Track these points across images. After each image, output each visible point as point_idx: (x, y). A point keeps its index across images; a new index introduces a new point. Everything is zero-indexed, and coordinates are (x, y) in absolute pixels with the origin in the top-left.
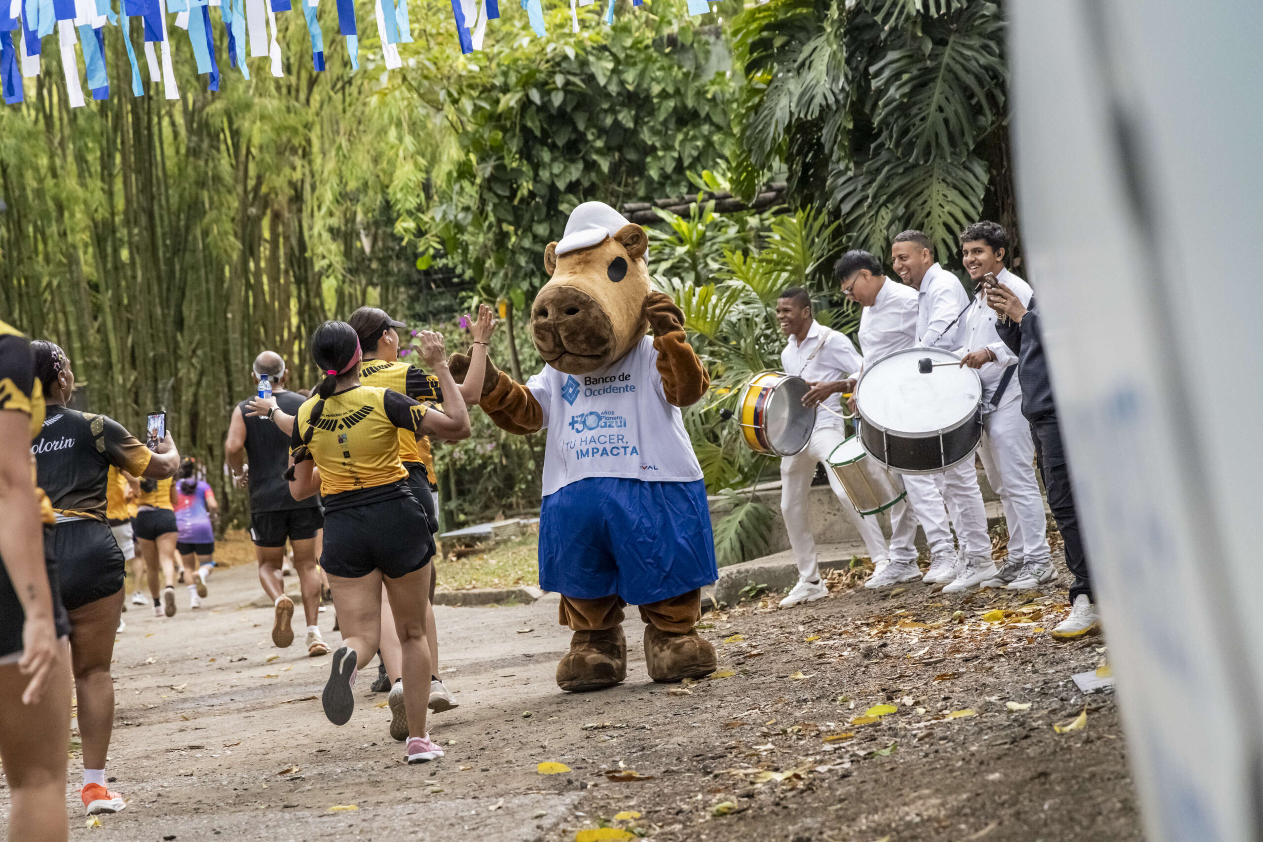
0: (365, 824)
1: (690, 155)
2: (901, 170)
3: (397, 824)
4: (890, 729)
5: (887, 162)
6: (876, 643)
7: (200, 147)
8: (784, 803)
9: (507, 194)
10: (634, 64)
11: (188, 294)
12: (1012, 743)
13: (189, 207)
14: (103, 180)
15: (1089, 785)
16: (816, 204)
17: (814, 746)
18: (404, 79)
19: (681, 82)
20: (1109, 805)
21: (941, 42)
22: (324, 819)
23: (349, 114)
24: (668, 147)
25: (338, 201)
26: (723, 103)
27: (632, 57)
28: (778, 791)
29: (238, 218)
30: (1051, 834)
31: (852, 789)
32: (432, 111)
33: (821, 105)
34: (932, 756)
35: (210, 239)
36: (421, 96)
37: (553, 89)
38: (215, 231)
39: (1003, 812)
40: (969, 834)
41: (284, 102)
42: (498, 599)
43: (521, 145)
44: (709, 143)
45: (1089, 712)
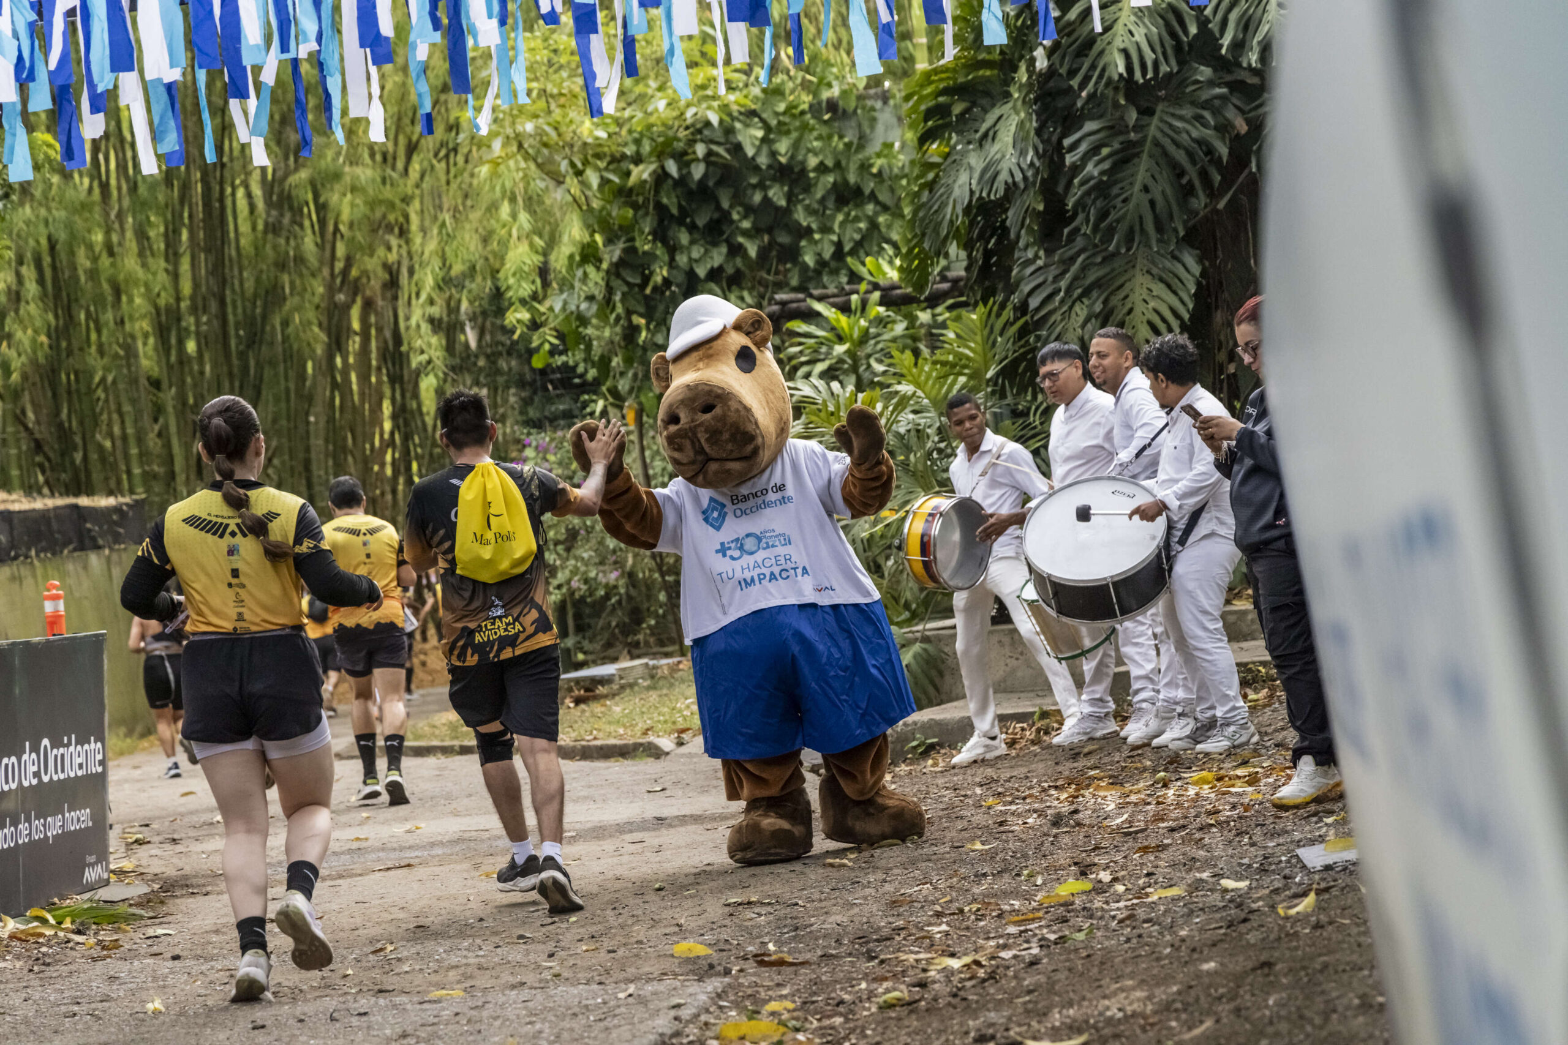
0: (473, 1012)
1: (852, 239)
2: (1099, 259)
3: (510, 1013)
4: (1084, 909)
5: (1082, 250)
6: (1066, 808)
7: (280, 222)
8: (962, 993)
9: (638, 281)
10: (788, 133)
11: (264, 393)
12: (1229, 927)
13: (267, 292)
14: (167, 260)
15: (1320, 977)
16: (1000, 298)
17: (996, 928)
18: (520, 146)
19: (842, 153)
20: (1345, 1001)
21: (1147, 112)
22: (426, 1006)
23: (454, 186)
24: (826, 230)
25: (440, 288)
26: (890, 179)
27: (785, 124)
28: (955, 979)
29: (323, 305)
30: (1277, 1034)
31: (1042, 979)
32: (551, 184)
33: (1006, 183)
34: (1134, 941)
35: (290, 330)
36: (539, 166)
37: (693, 160)
38: (297, 320)
39: (1220, 1008)
40: (1180, 1033)
41: (379, 170)
42: (623, 752)
43: (655, 224)
44: (874, 225)
45: (1319, 892)
